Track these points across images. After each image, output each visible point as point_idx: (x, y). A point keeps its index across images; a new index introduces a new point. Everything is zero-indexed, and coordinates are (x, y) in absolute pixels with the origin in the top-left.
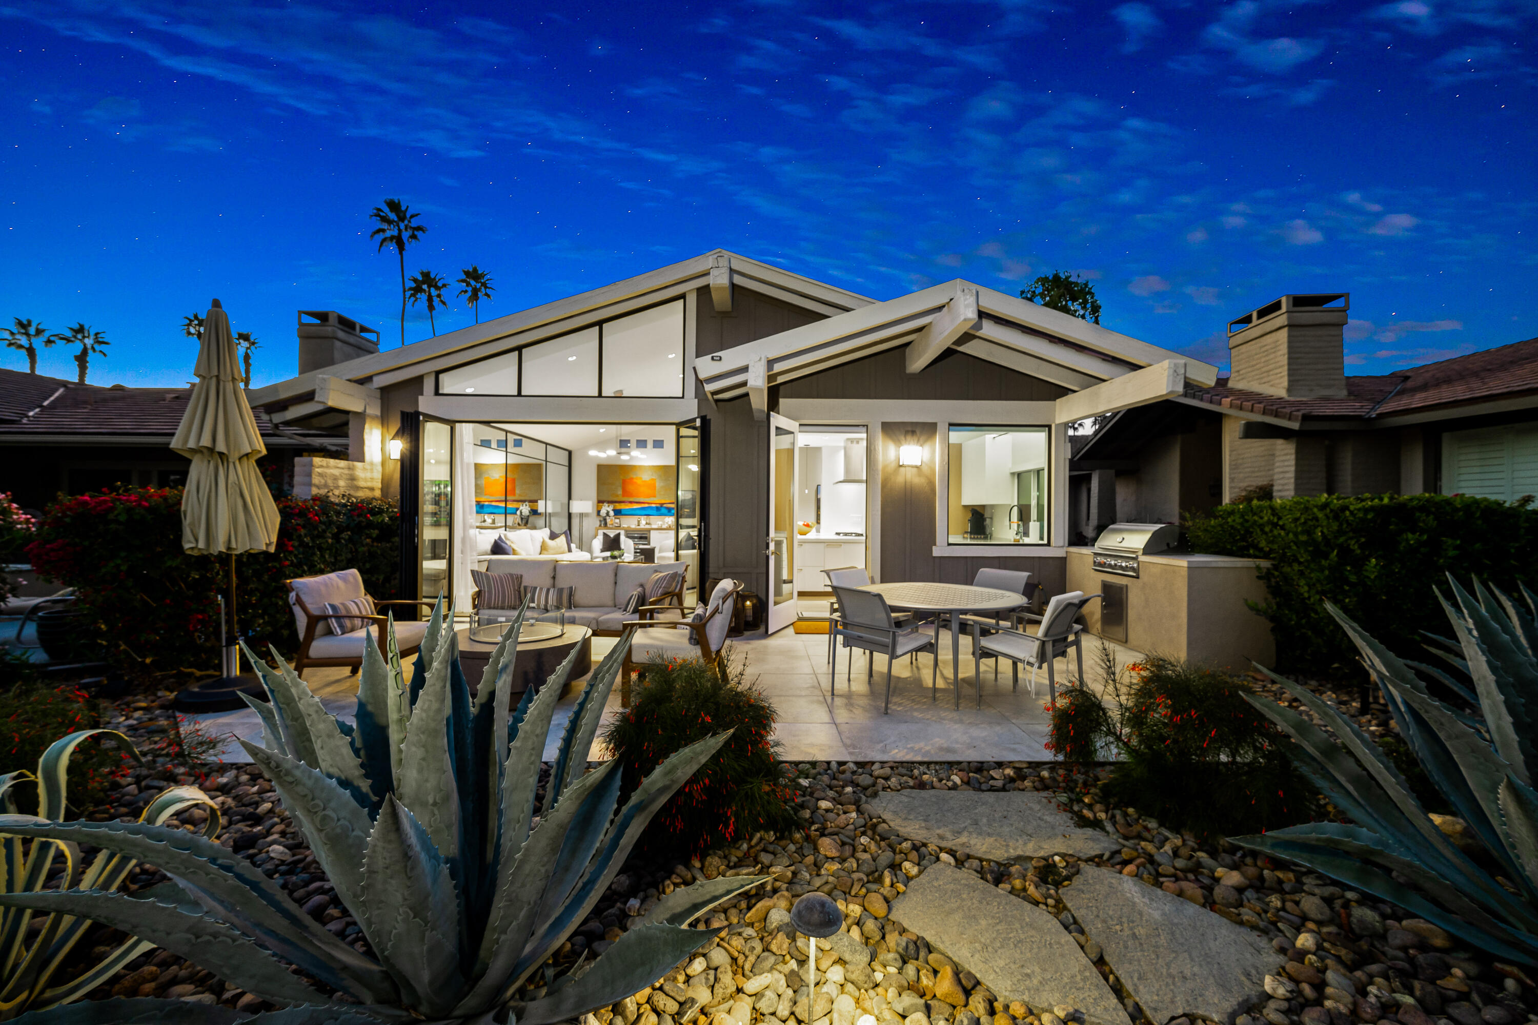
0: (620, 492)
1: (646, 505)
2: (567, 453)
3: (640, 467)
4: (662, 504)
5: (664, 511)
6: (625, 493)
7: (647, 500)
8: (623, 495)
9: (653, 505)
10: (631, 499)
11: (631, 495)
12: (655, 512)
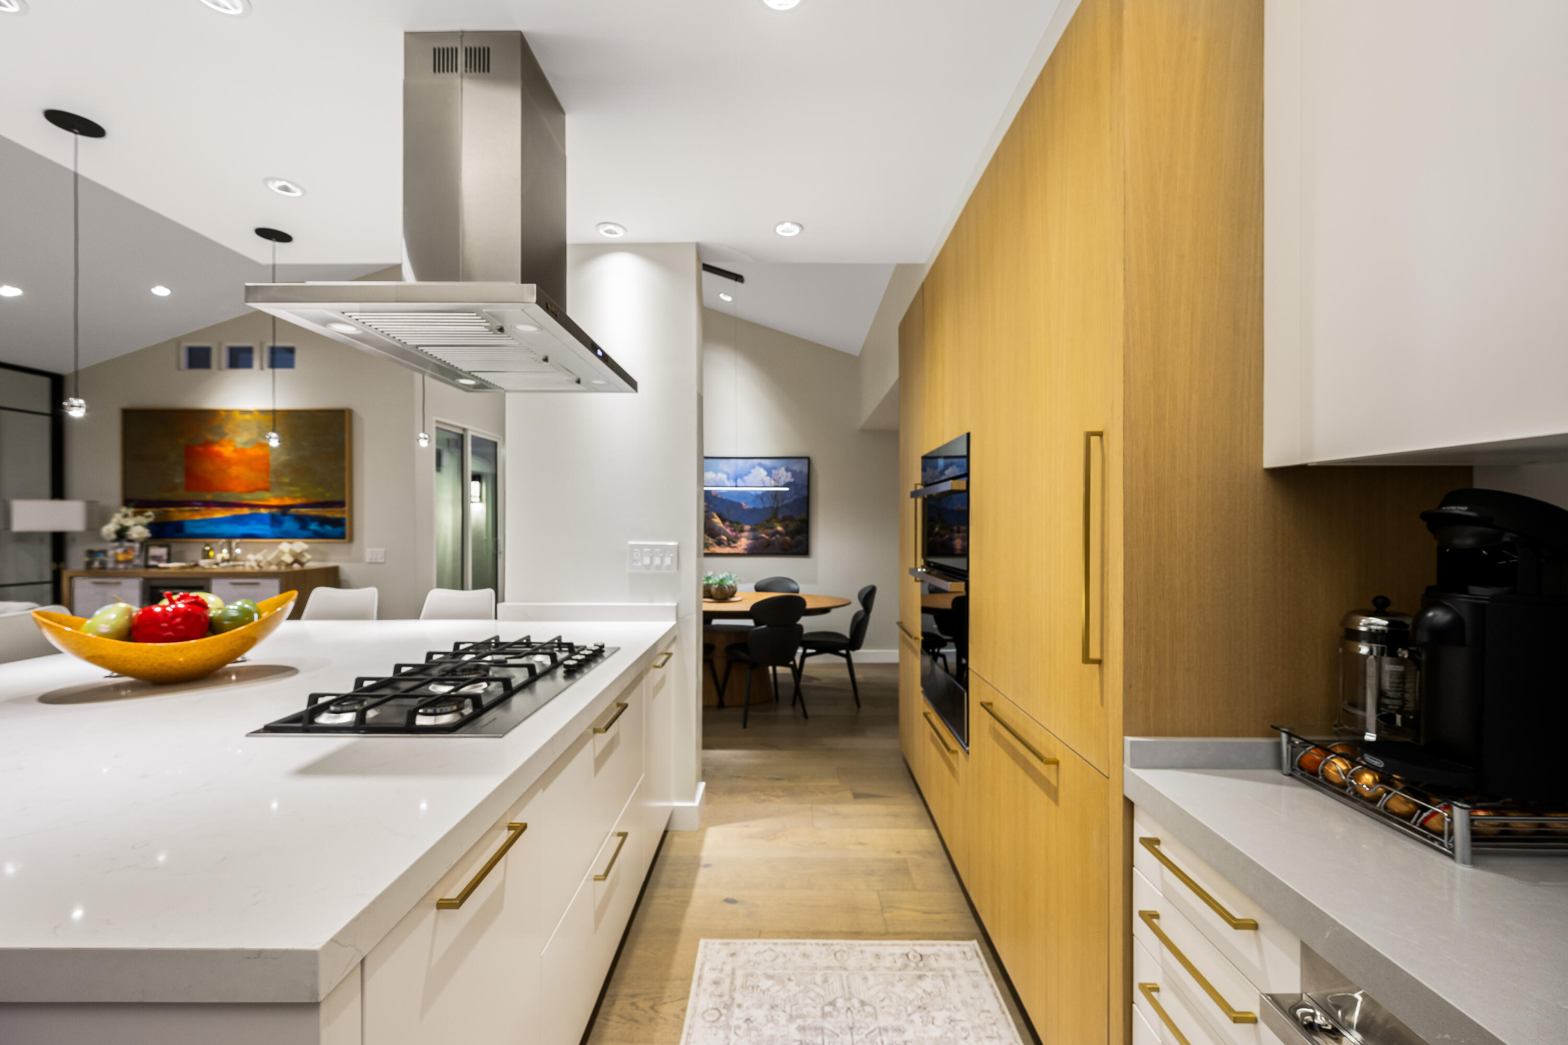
0: (180, 479)
1: (246, 511)
2: (45, 382)
3: (229, 412)
4: (284, 509)
5: (289, 525)
6: (195, 480)
7: (248, 498)
8: (189, 487)
9: (263, 511)
10: (209, 497)
11: (207, 485)
12: (265, 529)
